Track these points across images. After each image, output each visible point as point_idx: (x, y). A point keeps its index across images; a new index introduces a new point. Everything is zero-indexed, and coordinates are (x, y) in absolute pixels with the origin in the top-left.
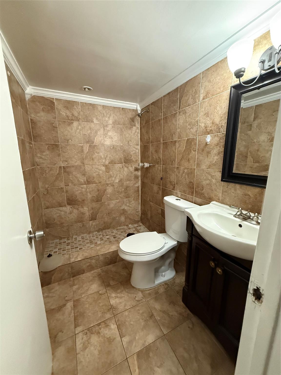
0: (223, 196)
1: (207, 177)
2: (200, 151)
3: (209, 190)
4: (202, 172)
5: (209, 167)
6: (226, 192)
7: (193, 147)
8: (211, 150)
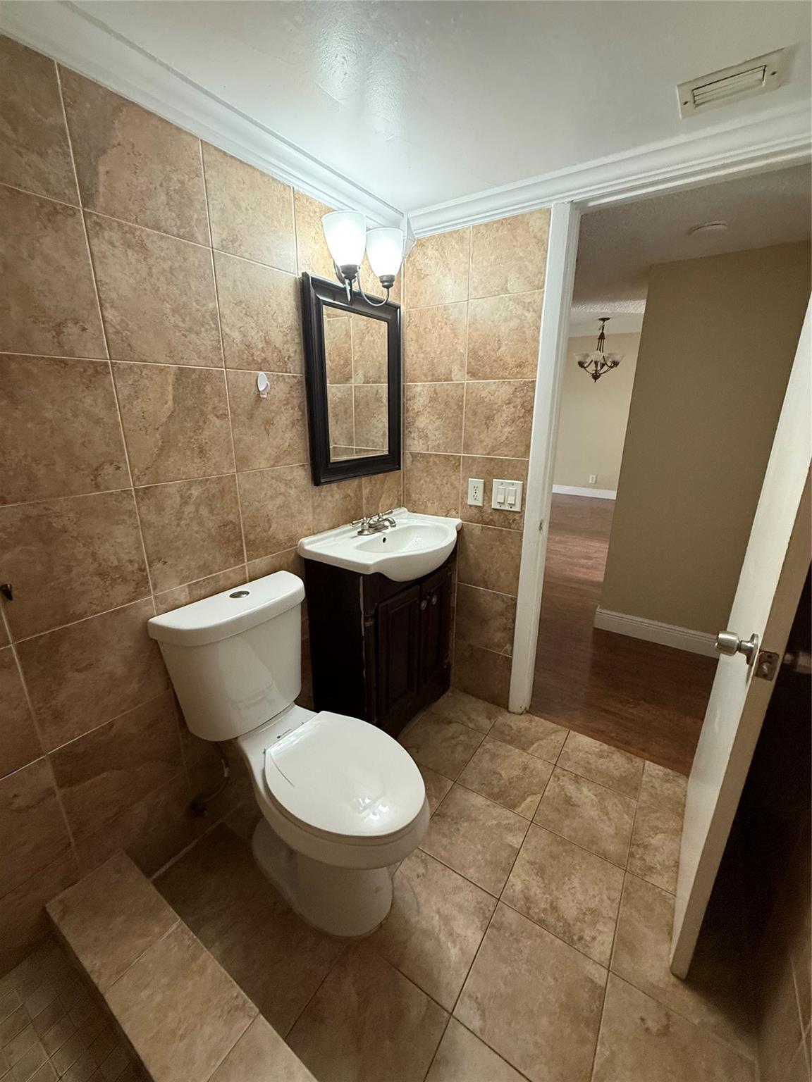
0: (316, 517)
1: (275, 489)
2: (244, 419)
3: (285, 520)
4: (259, 479)
5: (276, 462)
6: (319, 505)
7: (214, 404)
8: (273, 414)
